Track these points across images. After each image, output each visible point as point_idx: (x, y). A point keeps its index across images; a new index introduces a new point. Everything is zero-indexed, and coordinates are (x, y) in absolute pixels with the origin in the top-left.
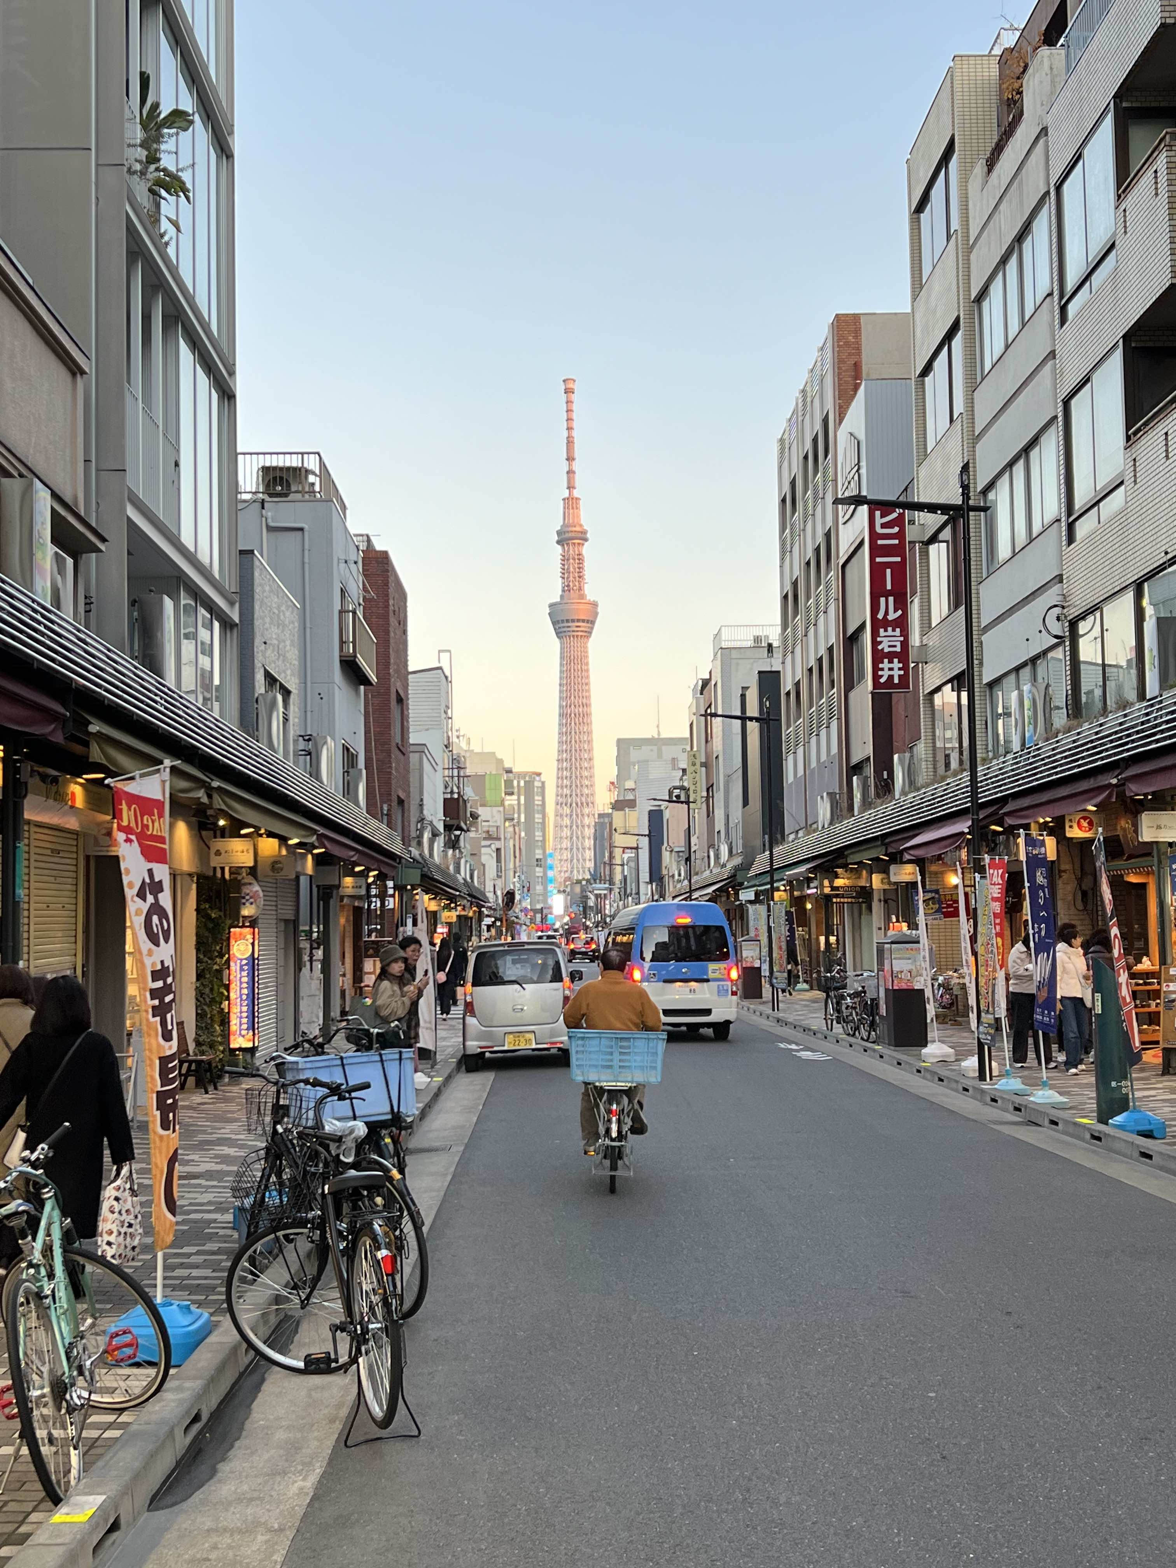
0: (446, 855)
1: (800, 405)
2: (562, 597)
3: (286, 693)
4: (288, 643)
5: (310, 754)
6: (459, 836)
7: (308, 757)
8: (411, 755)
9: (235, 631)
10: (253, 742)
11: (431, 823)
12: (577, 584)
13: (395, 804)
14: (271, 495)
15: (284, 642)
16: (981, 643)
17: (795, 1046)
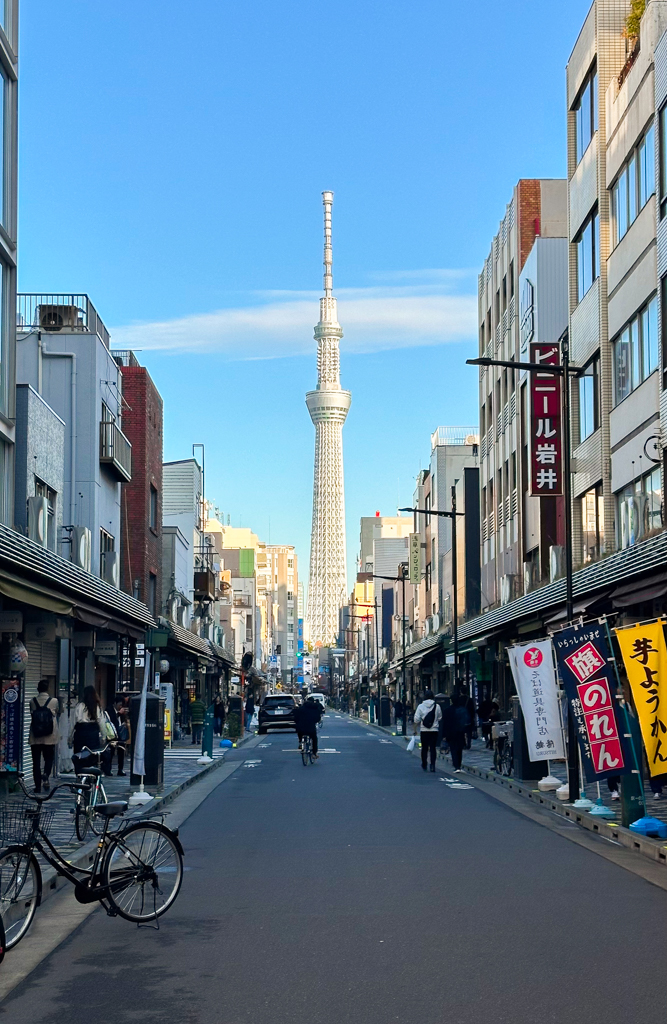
0: (194, 622)
1: (494, 250)
3: (53, 493)
4: (55, 454)
5: (71, 541)
6: (208, 605)
7: (70, 544)
8: (164, 537)
10: (23, 538)
11: (181, 595)
12: (332, 375)
13: (147, 579)
14: (46, 329)
15: (52, 453)
16: (610, 460)
17: (452, 780)
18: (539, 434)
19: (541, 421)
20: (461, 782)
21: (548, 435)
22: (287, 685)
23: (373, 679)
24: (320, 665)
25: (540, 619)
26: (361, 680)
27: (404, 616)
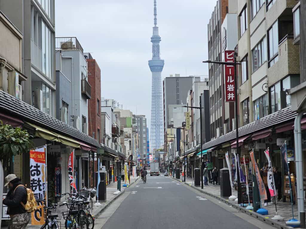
0: (112, 145)
1: (213, 16)
2: (153, 58)
4: (68, 92)
5: (73, 121)
6: (116, 138)
7: (73, 122)
8: (102, 116)
9: (55, 92)
11: (108, 135)
12: (157, 54)
13: (97, 131)
14: (63, 49)
16: (252, 90)
17: (200, 197)
18: (228, 81)
19: (229, 77)
20: (204, 198)
21: (231, 81)
22: (144, 164)
23: (174, 162)
24: (155, 157)
25: (229, 143)
26: (170, 163)
27: (184, 141)
